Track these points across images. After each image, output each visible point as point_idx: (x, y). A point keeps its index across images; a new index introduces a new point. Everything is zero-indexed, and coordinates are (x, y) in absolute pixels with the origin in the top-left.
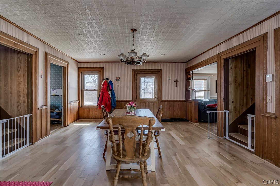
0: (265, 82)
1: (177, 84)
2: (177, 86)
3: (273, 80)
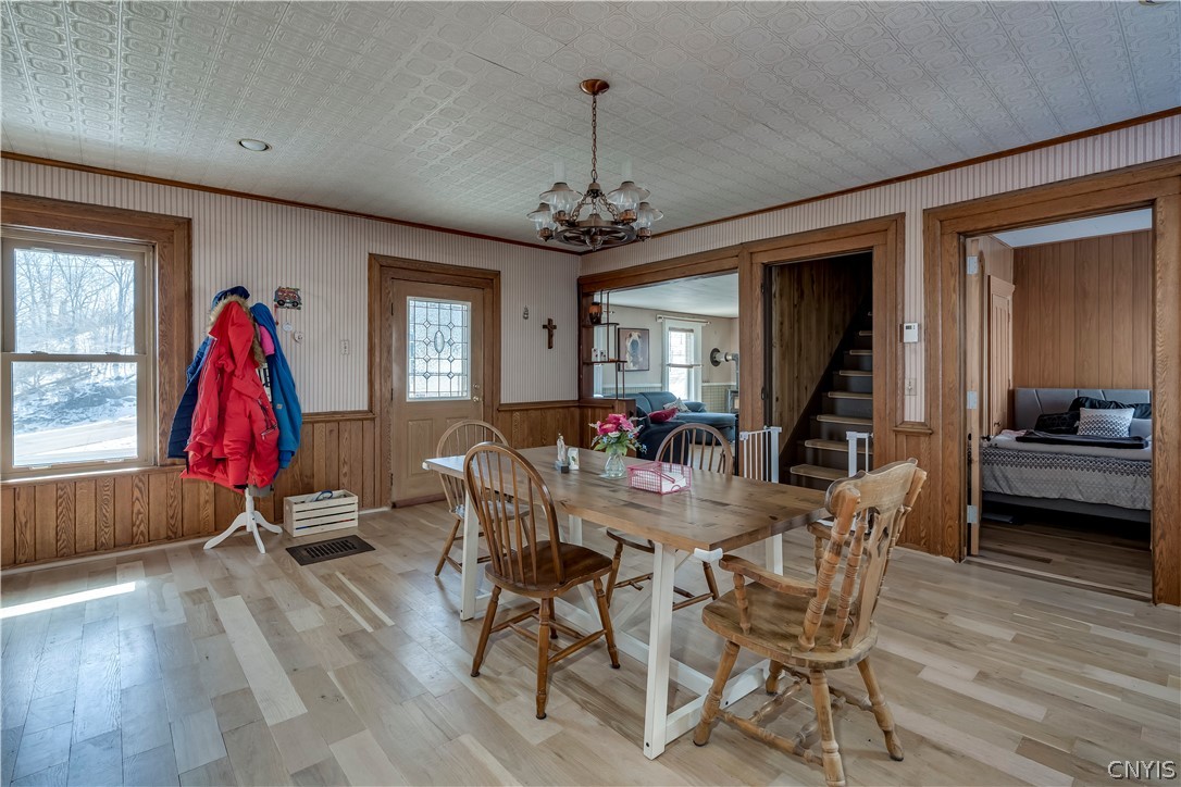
0: (899, 344)
1: (550, 336)
2: (550, 347)
3: (920, 340)
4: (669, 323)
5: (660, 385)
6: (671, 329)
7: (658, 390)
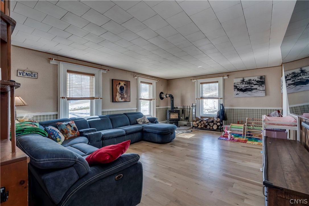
4: (140, 79)
5: (136, 109)
6: (141, 82)
7: (135, 111)
